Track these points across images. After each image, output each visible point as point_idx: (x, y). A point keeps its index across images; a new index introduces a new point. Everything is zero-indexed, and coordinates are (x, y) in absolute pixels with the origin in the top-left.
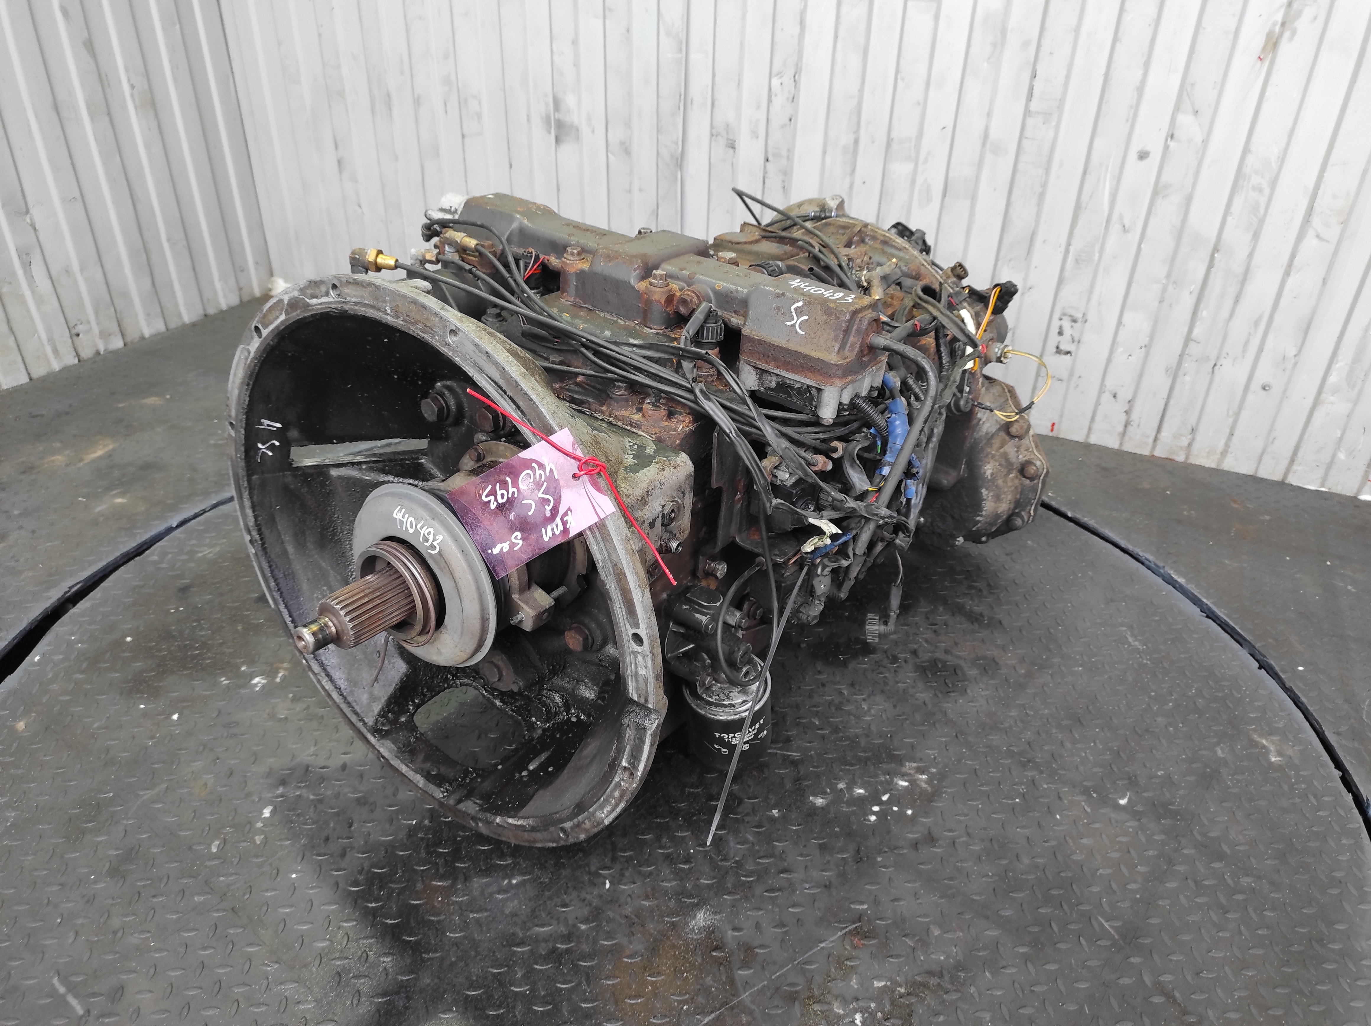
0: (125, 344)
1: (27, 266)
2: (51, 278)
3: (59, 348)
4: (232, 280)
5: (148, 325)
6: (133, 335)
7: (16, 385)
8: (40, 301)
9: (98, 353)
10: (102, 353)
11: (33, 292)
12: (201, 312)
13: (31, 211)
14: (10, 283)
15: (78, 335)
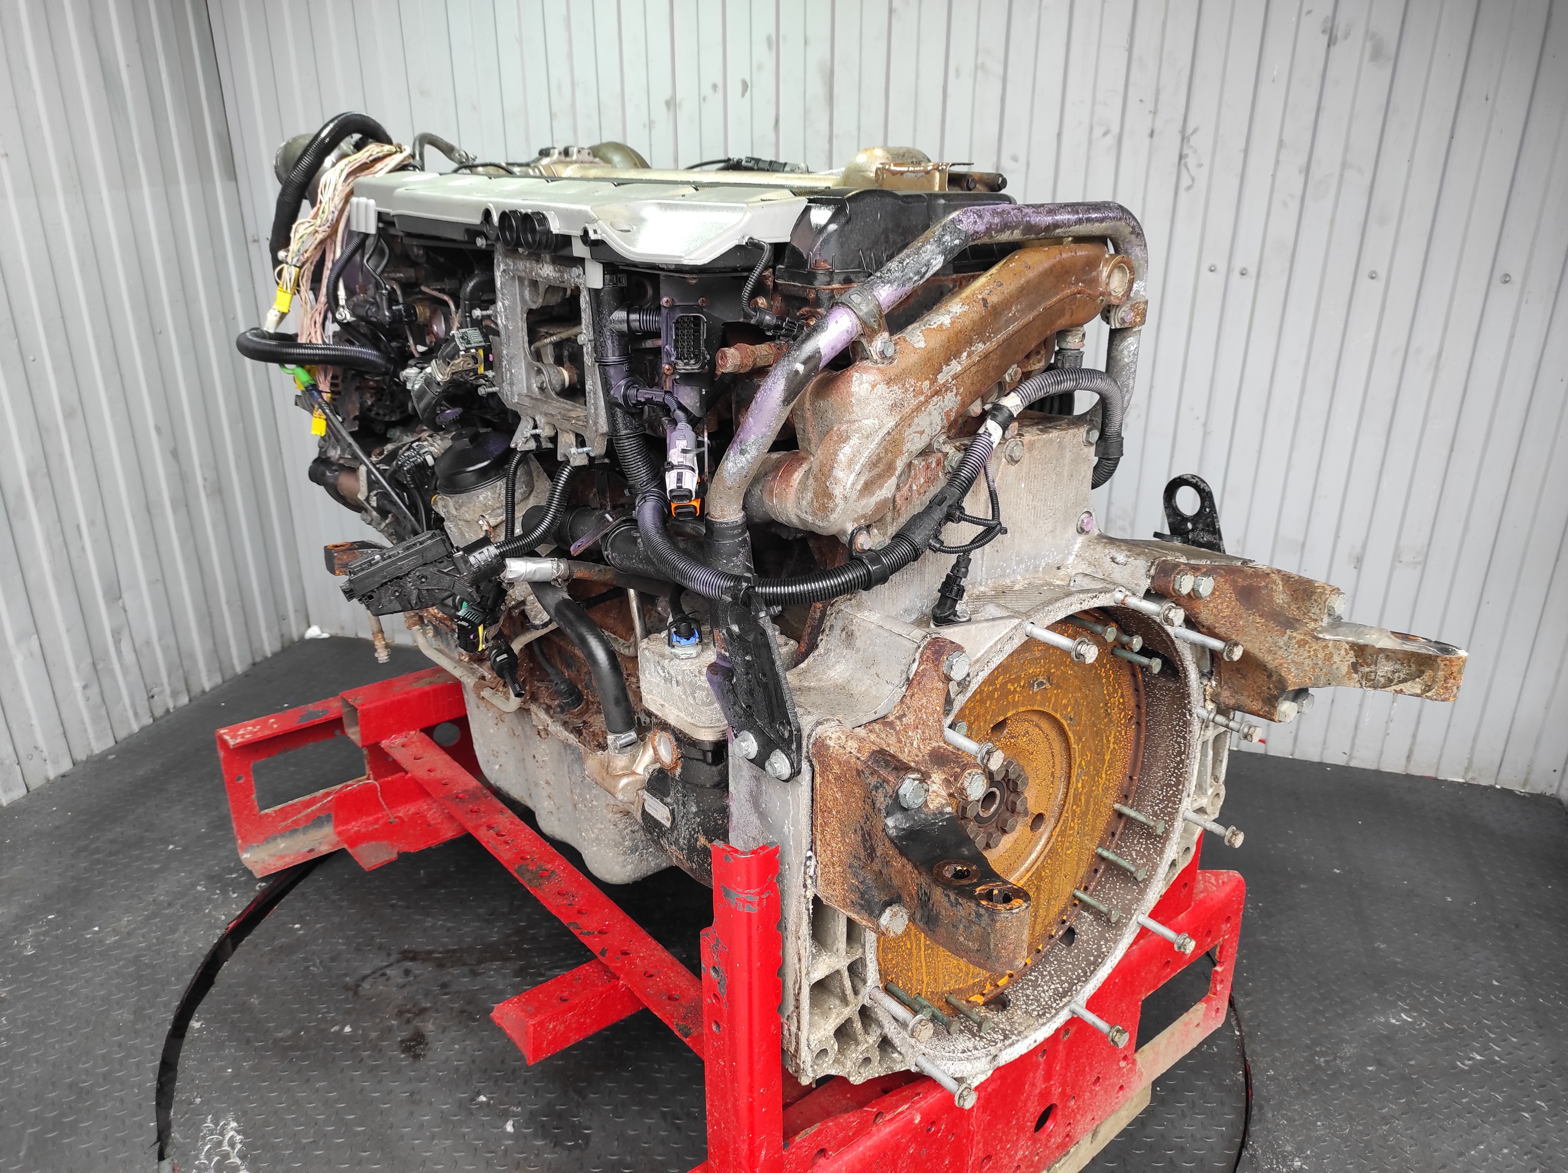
0: (190, 700)
1: (117, 642)
2: (135, 651)
3: (138, 711)
4: (276, 629)
5: (209, 680)
6: (196, 690)
7: (104, 748)
8: (125, 671)
9: (168, 711)
10: (172, 711)
11: (122, 665)
12: (250, 661)
13: (124, 596)
14: (104, 660)
15: (153, 697)
